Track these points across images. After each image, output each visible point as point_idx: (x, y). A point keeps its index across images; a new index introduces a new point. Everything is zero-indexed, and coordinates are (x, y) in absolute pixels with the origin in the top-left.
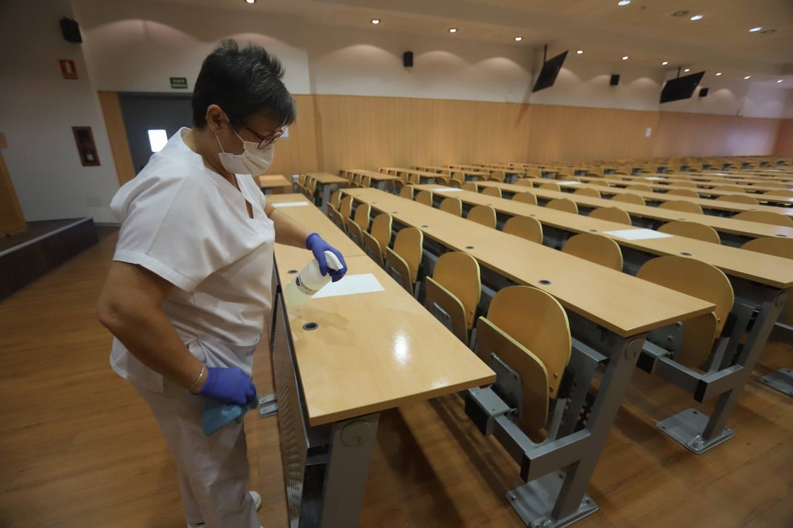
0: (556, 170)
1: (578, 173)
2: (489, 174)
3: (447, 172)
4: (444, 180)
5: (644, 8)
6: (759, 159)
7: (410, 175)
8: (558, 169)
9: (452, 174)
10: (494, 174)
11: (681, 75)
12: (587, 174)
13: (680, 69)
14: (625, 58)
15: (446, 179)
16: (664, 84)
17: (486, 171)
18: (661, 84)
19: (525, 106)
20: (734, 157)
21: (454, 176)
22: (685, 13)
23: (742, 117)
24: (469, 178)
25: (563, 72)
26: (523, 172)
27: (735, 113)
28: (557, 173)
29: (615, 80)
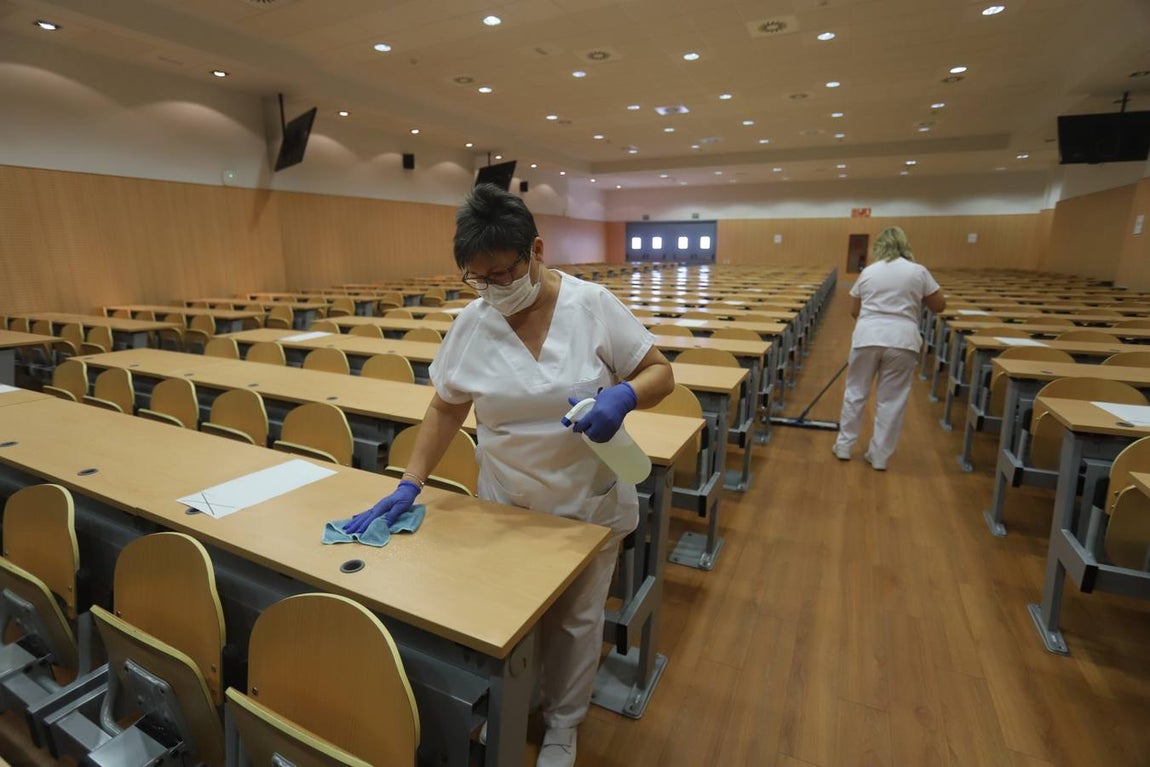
0: (375, 298)
1: (409, 300)
2: (264, 313)
3: (178, 317)
4: (174, 331)
5: (413, 62)
6: (592, 268)
7: (87, 329)
8: (378, 295)
9: (190, 318)
10: (273, 311)
11: (493, 163)
12: (423, 302)
13: (489, 155)
14: (415, 132)
15: (177, 329)
16: (477, 173)
17: (257, 308)
18: (473, 173)
19: (264, 194)
20: (571, 265)
21: (194, 321)
22: (470, 80)
23: (568, 218)
24: (224, 325)
25: (317, 141)
26: (326, 305)
27: (562, 214)
28: (379, 301)
29: (409, 162)
